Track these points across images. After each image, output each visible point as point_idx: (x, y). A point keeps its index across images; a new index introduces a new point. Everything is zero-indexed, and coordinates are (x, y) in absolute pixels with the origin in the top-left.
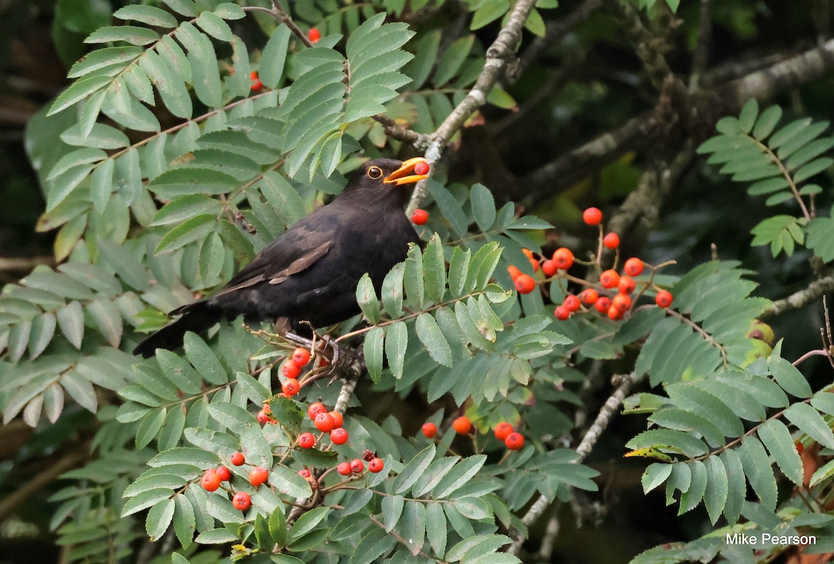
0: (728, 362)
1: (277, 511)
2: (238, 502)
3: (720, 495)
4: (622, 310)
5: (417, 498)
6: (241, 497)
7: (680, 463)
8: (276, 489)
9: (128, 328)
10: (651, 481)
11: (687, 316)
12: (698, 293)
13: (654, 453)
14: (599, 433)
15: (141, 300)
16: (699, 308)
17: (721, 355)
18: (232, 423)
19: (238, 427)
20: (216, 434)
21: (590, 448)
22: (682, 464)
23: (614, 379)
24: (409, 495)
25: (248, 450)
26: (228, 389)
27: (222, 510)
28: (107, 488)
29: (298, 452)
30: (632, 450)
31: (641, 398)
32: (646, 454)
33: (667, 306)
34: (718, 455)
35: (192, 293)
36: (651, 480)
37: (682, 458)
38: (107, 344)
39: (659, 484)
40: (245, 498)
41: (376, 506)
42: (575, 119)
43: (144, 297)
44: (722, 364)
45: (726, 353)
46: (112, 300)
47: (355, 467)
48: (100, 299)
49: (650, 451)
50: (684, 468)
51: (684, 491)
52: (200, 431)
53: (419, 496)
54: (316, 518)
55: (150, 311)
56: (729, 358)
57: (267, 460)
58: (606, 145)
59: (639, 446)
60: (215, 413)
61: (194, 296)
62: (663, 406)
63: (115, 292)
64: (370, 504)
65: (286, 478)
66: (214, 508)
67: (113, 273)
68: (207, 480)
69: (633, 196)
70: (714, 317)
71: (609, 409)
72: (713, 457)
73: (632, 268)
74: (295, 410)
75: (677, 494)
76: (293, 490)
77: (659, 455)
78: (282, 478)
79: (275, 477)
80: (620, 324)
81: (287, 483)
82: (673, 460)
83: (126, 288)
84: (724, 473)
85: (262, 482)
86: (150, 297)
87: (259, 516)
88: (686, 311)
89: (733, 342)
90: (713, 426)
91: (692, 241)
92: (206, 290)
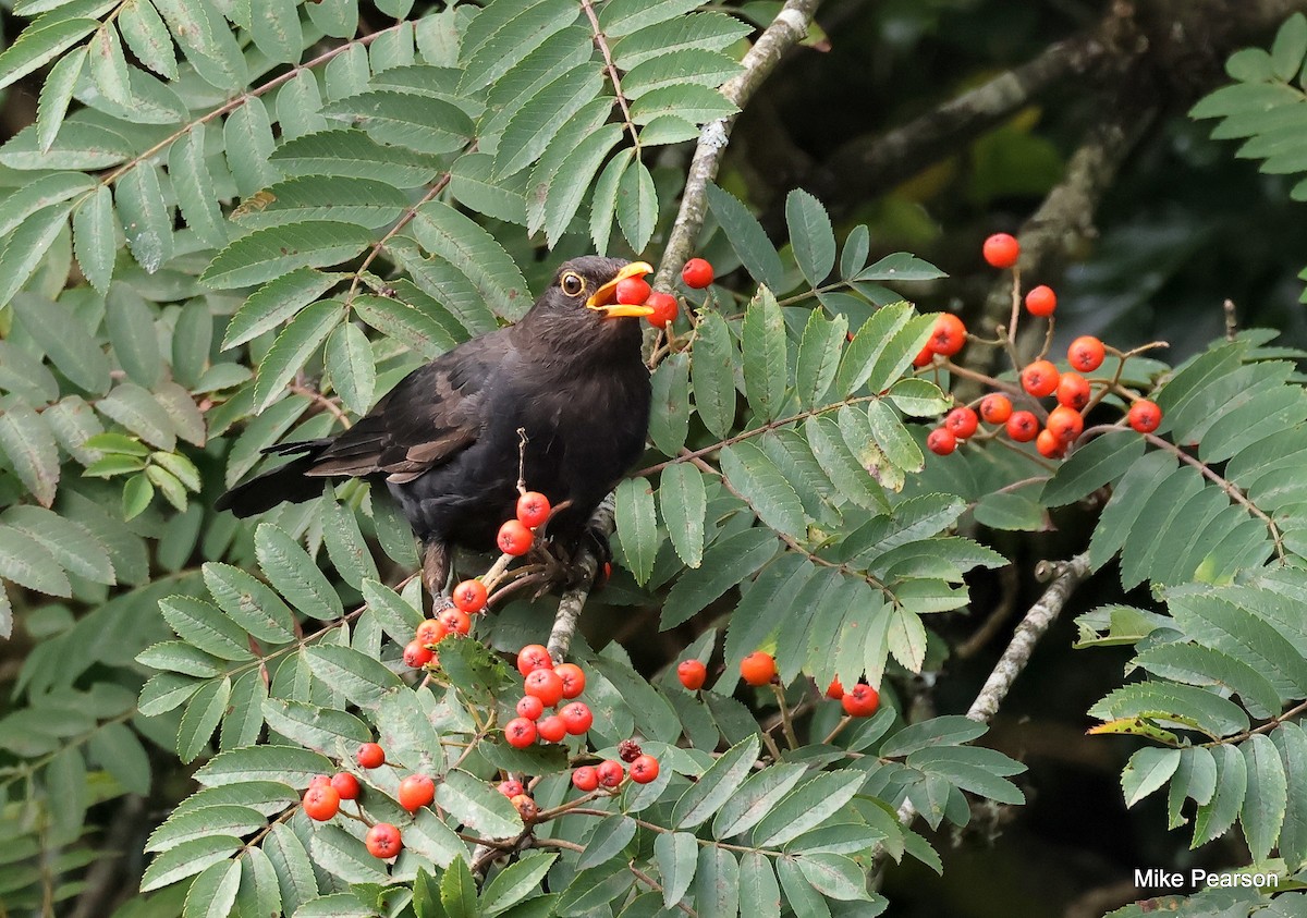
0: (1286, 551)
1: (459, 864)
2: (377, 844)
3: (1272, 810)
4: (1063, 439)
5: (722, 841)
6: (383, 833)
7: (1195, 747)
8: (446, 815)
9: (71, 469)
10: (1140, 783)
11: (1192, 451)
12: (1211, 404)
13: (1145, 729)
14: (1013, 676)
15: (96, 411)
16: (1215, 434)
17: (1270, 536)
18: (353, 686)
19: (364, 695)
20: (322, 713)
21: (996, 705)
22: (1199, 749)
23: (1042, 568)
24: (705, 832)
25: (394, 739)
26: (345, 628)
27: (344, 856)
28: (38, 765)
29: (491, 744)
30: (1103, 722)
31: (1113, 618)
32: (1129, 730)
33: (1150, 431)
34: (1267, 733)
35: (194, 397)
36: (1140, 780)
37: (1199, 738)
38: (31, 500)
39: (1156, 788)
40: (390, 836)
41: (643, 848)
42: (924, 45)
43: (100, 405)
44: (1274, 557)
45: (1280, 533)
46: (40, 412)
47: (606, 775)
48: (16, 409)
49: (1138, 724)
50: (1202, 757)
51: (1203, 802)
52: (292, 706)
53: (727, 836)
54: (532, 875)
55: (112, 435)
56: (1289, 542)
57: (431, 759)
58: (1006, 95)
59: (1115, 714)
60: (320, 668)
61: (198, 404)
62: (1155, 633)
63: (43, 396)
64: (631, 846)
65: (471, 796)
66: (327, 852)
67: (41, 358)
68: (313, 800)
69: (1057, 194)
70: (1249, 455)
71: (1032, 629)
72: (1257, 738)
73: (1084, 355)
74: (487, 664)
75: (1190, 808)
76: (485, 821)
77: (1156, 732)
78: (462, 796)
79: (448, 793)
80: (1056, 464)
81: (473, 807)
82: (1181, 742)
83: (68, 388)
84: (1279, 768)
85: (421, 805)
86: (115, 406)
87: (422, 872)
88: (1187, 441)
89: (1291, 510)
90: (1258, 676)
91: (1153, 282)
92: (221, 392)
